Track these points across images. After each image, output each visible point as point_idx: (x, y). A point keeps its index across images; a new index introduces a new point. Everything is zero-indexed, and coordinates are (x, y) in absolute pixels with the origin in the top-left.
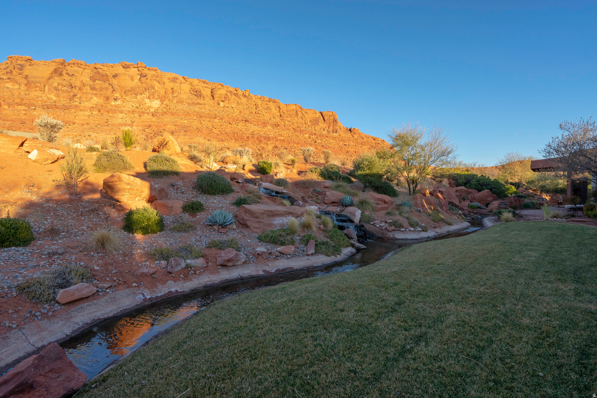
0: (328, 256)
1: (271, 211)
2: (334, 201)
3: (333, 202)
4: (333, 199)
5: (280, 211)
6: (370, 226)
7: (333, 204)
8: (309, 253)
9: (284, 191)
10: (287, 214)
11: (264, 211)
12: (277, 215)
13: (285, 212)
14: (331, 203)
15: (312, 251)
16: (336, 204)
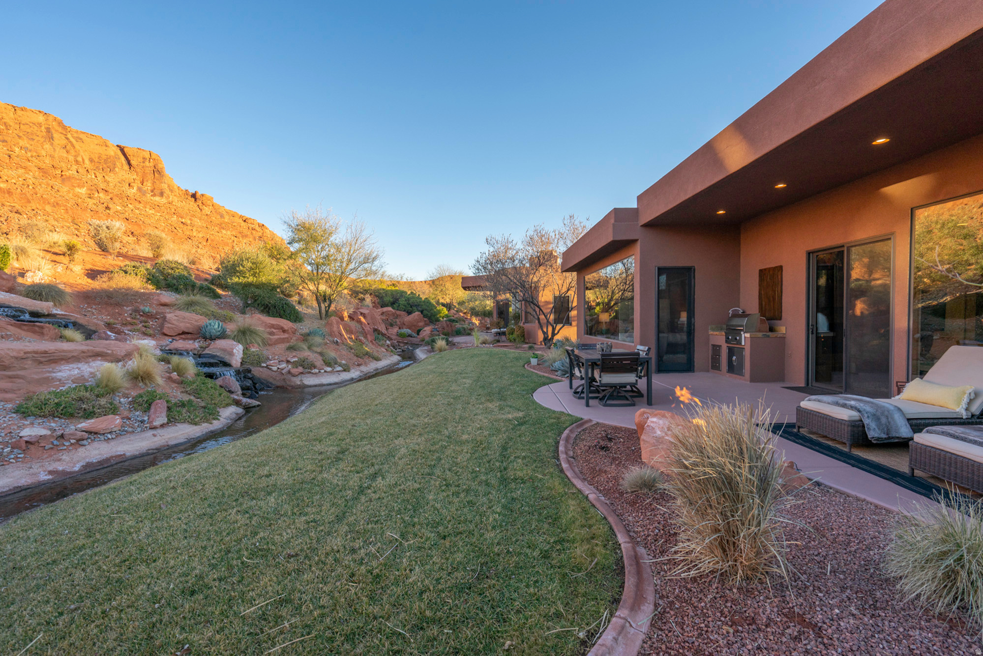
0: (196, 424)
1: (46, 352)
2: (187, 331)
3: (184, 333)
4: (183, 326)
5: (70, 351)
6: (261, 369)
7: (183, 336)
8: (157, 423)
9: (55, 312)
10: (90, 356)
11: (25, 353)
12: (62, 359)
13: (83, 352)
14: (179, 334)
15: (162, 419)
16: (189, 336)
